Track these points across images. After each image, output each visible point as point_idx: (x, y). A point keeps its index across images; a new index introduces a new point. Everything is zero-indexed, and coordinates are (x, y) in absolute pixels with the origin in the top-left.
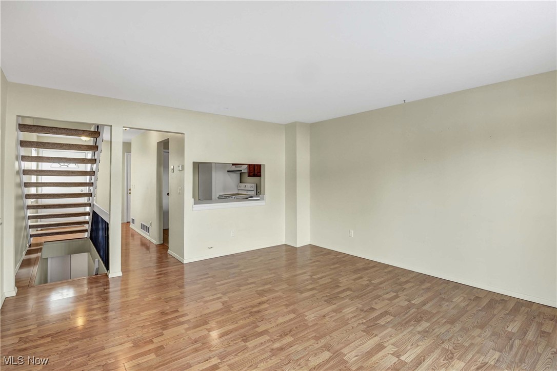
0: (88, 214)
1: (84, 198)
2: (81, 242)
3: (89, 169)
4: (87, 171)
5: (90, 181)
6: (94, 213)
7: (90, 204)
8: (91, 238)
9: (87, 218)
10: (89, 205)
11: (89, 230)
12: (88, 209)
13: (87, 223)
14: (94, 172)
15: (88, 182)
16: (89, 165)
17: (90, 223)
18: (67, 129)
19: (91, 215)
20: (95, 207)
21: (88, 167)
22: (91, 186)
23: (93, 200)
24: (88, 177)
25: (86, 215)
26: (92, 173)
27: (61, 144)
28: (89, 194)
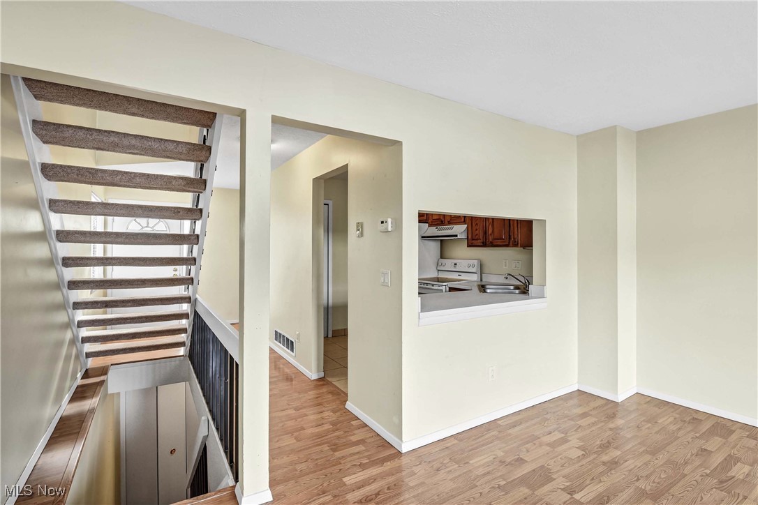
0: (185, 316)
1: (178, 287)
2: (174, 363)
3: (187, 231)
4: (183, 235)
5: (188, 255)
6: (196, 314)
7: (190, 298)
8: (191, 356)
9: (184, 323)
10: (187, 300)
11: (188, 344)
12: (185, 307)
13: (184, 331)
14: (198, 236)
15: (185, 255)
16: (187, 223)
17: (190, 331)
18: (142, 136)
19: (192, 317)
20: (198, 304)
21: (184, 227)
22: (191, 264)
23: (195, 292)
24: (185, 247)
25: (182, 319)
26: (193, 239)
27: (131, 173)
28: (188, 279)
